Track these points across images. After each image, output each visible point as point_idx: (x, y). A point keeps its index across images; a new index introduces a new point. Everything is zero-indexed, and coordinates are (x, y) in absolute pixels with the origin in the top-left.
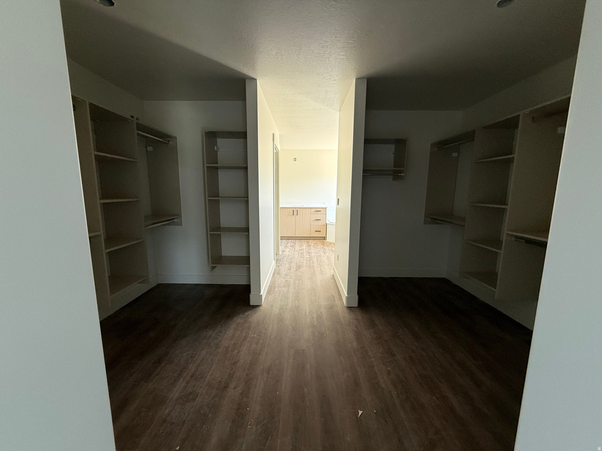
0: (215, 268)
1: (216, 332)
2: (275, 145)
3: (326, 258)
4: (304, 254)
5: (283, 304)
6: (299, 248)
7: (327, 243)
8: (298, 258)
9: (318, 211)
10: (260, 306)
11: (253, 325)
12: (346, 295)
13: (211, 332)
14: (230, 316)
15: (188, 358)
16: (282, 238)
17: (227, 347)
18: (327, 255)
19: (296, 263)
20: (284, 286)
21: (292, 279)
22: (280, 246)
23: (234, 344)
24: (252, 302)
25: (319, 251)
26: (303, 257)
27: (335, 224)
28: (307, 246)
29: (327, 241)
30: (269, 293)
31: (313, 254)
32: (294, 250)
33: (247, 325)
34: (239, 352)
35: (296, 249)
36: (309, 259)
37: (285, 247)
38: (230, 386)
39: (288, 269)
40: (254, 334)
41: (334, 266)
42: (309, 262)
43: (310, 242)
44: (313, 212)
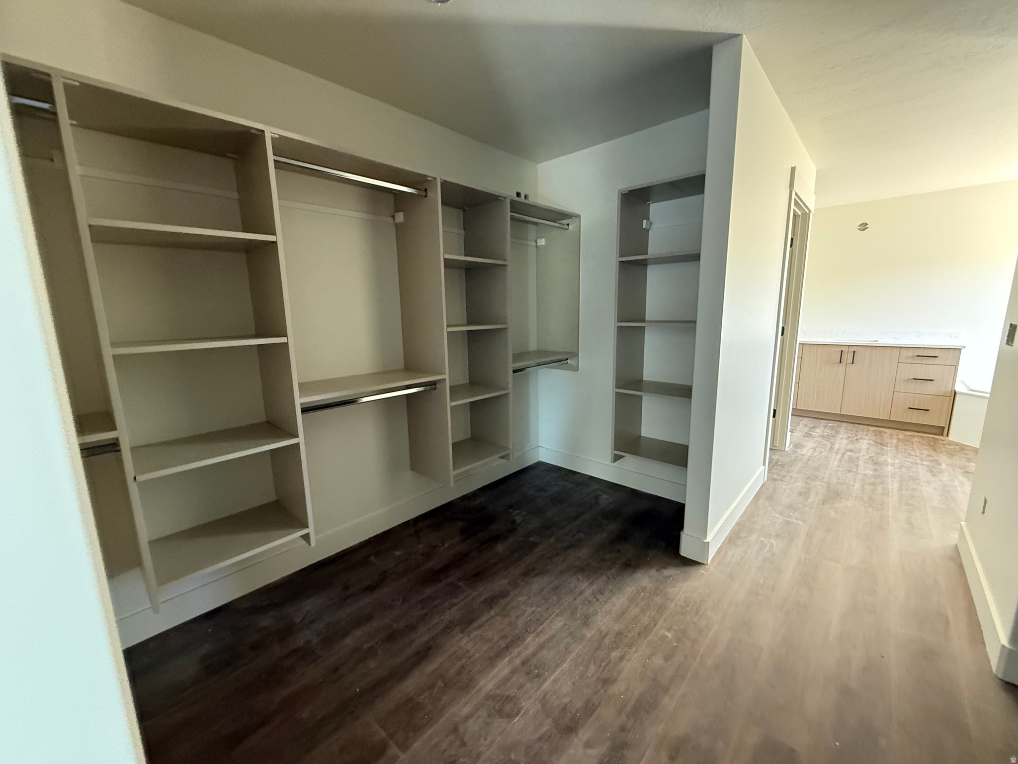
0: (622, 458)
1: (594, 587)
2: (796, 194)
3: (935, 489)
4: (860, 463)
5: (762, 582)
6: (847, 444)
7: (947, 446)
8: (836, 471)
9: (926, 355)
10: (703, 567)
11: (672, 605)
12: (1004, 640)
13: (586, 585)
14: (630, 566)
15: (531, 619)
16: (798, 413)
17: (604, 633)
18: (941, 481)
19: (828, 484)
20: (777, 536)
21: (805, 521)
22: (789, 433)
23: (619, 634)
24: (686, 549)
25: (912, 463)
26: (855, 470)
27: (988, 395)
28: (873, 443)
29: (951, 438)
30: (732, 540)
31: (890, 467)
32: (829, 447)
33: (658, 599)
34: (622, 658)
35: (837, 446)
36: (873, 480)
37: (804, 436)
38: (581, 733)
39: (800, 494)
40: (669, 630)
41: (963, 523)
42: (870, 487)
43: (885, 433)
44: (907, 357)
